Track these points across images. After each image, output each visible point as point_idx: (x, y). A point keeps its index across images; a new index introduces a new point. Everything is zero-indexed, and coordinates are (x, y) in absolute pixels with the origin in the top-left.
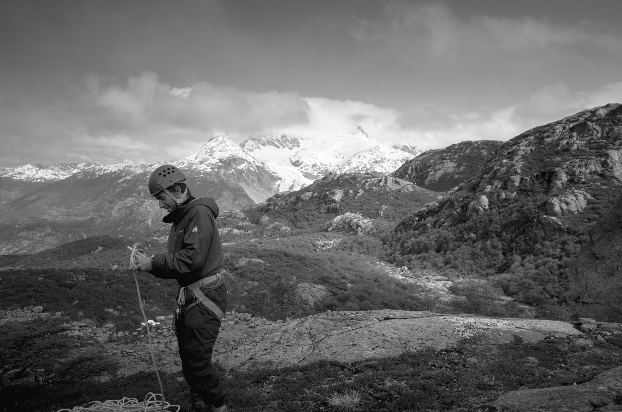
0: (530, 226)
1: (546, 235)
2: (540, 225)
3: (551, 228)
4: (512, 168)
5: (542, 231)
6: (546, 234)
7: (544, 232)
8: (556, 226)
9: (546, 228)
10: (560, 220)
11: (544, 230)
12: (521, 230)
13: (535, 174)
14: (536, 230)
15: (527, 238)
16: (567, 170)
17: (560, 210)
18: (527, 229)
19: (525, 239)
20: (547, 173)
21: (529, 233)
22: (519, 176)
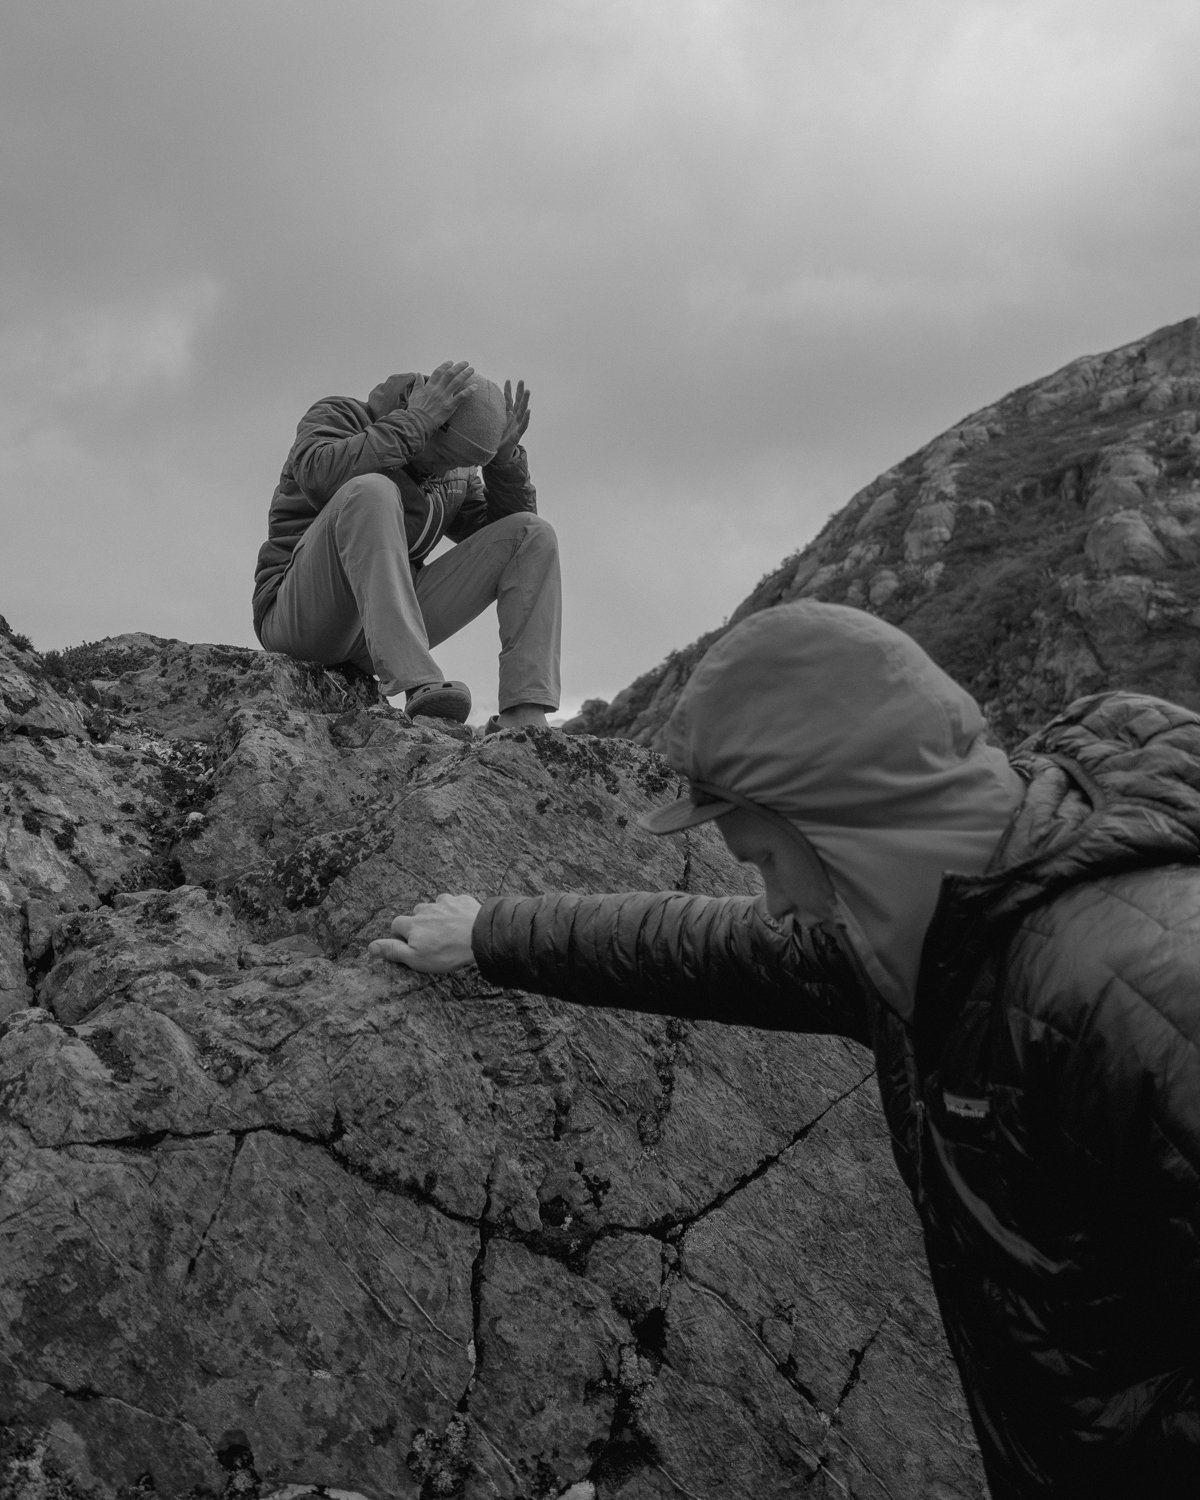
0: (1023, 649)
1: (1106, 668)
2: (1067, 628)
3: (1124, 632)
4: (919, 488)
5: (1083, 652)
6: (1107, 662)
7: (1091, 658)
8: (1152, 614)
9: (1103, 637)
10: (1165, 585)
11: (1093, 649)
12: (981, 677)
13: (1019, 488)
14: (1052, 655)
15: (1012, 708)
16: (1152, 443)
17: (1157, 546)
18: (1005, 667)
19: (1006, 715)
20: (1070, 475)
21: (1023, 683)
22: (951, 504)
